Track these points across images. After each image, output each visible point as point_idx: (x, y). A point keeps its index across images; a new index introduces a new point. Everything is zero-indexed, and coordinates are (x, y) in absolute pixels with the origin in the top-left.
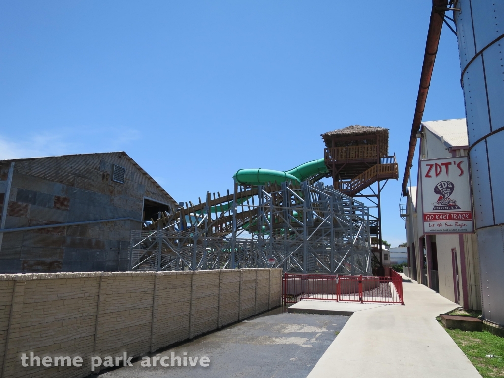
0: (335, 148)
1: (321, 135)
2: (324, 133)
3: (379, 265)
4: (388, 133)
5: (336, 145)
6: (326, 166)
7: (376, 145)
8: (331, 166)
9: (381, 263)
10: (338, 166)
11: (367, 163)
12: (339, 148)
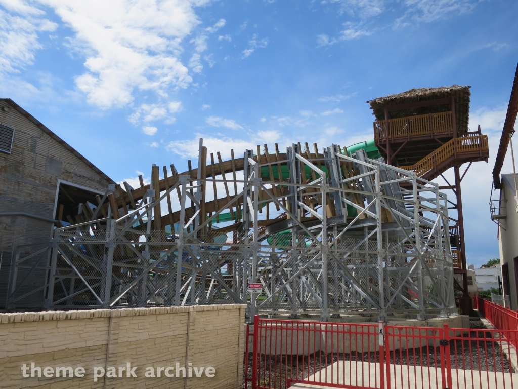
0: (389, 120)
1: (368, 102)
2: (372, 99)
3: (461, 292)
4: (469, 94)
5: (391, 117)
6: (376, 149)
7: (450, 112)
8: (385, 146)
9: (465, 290)
10: (394, 146)
11: (439, 139)
12: (395, 120)
